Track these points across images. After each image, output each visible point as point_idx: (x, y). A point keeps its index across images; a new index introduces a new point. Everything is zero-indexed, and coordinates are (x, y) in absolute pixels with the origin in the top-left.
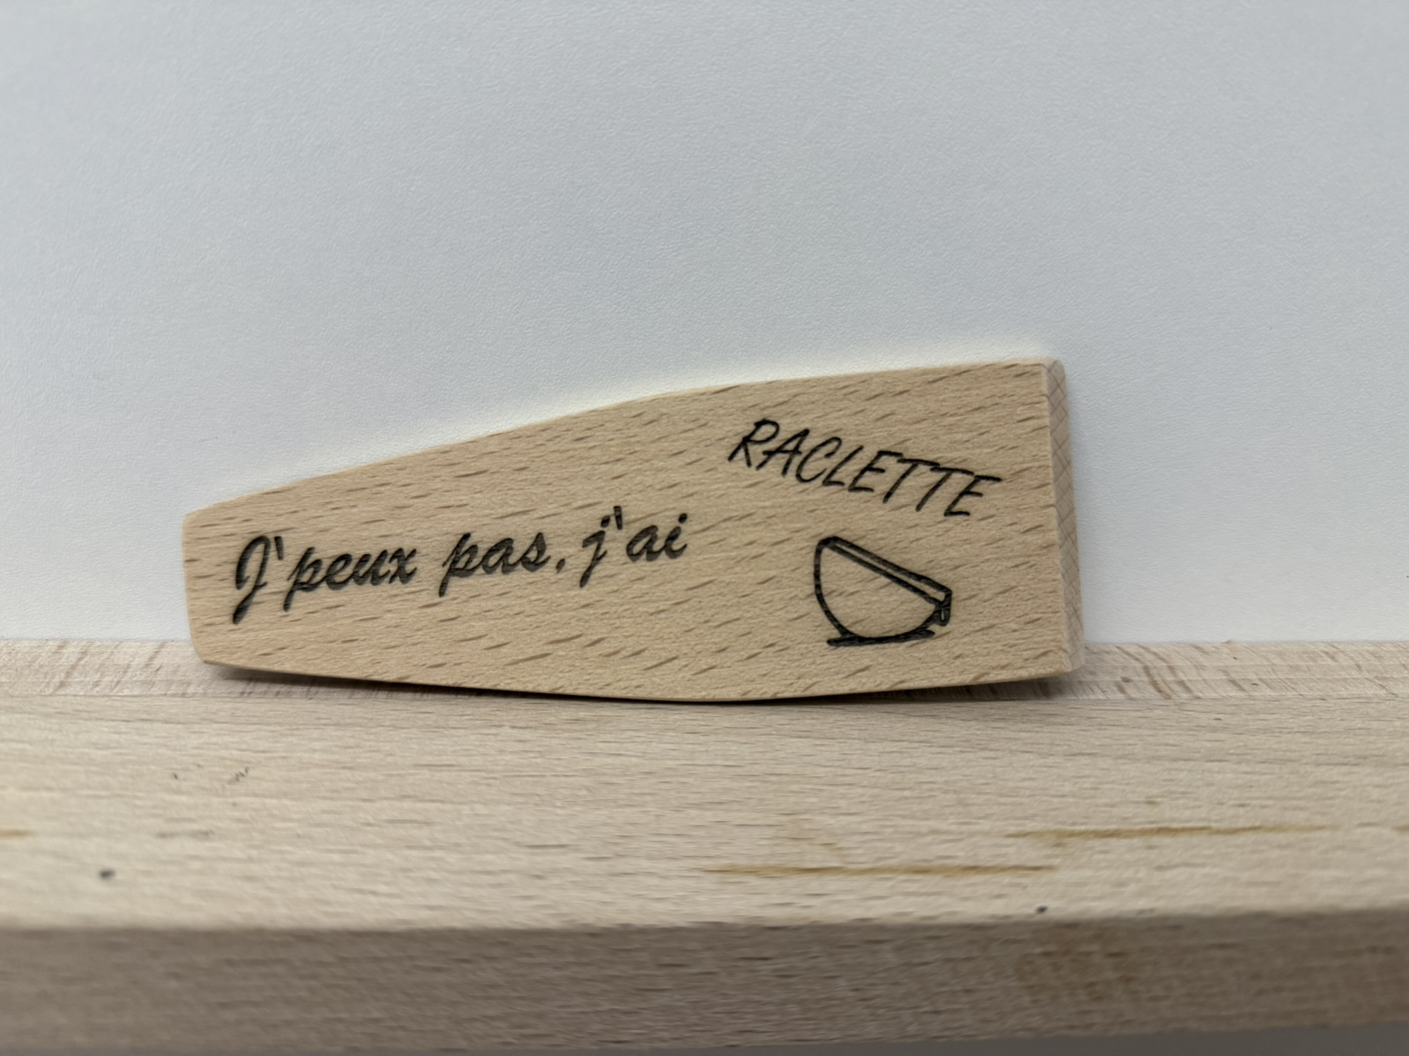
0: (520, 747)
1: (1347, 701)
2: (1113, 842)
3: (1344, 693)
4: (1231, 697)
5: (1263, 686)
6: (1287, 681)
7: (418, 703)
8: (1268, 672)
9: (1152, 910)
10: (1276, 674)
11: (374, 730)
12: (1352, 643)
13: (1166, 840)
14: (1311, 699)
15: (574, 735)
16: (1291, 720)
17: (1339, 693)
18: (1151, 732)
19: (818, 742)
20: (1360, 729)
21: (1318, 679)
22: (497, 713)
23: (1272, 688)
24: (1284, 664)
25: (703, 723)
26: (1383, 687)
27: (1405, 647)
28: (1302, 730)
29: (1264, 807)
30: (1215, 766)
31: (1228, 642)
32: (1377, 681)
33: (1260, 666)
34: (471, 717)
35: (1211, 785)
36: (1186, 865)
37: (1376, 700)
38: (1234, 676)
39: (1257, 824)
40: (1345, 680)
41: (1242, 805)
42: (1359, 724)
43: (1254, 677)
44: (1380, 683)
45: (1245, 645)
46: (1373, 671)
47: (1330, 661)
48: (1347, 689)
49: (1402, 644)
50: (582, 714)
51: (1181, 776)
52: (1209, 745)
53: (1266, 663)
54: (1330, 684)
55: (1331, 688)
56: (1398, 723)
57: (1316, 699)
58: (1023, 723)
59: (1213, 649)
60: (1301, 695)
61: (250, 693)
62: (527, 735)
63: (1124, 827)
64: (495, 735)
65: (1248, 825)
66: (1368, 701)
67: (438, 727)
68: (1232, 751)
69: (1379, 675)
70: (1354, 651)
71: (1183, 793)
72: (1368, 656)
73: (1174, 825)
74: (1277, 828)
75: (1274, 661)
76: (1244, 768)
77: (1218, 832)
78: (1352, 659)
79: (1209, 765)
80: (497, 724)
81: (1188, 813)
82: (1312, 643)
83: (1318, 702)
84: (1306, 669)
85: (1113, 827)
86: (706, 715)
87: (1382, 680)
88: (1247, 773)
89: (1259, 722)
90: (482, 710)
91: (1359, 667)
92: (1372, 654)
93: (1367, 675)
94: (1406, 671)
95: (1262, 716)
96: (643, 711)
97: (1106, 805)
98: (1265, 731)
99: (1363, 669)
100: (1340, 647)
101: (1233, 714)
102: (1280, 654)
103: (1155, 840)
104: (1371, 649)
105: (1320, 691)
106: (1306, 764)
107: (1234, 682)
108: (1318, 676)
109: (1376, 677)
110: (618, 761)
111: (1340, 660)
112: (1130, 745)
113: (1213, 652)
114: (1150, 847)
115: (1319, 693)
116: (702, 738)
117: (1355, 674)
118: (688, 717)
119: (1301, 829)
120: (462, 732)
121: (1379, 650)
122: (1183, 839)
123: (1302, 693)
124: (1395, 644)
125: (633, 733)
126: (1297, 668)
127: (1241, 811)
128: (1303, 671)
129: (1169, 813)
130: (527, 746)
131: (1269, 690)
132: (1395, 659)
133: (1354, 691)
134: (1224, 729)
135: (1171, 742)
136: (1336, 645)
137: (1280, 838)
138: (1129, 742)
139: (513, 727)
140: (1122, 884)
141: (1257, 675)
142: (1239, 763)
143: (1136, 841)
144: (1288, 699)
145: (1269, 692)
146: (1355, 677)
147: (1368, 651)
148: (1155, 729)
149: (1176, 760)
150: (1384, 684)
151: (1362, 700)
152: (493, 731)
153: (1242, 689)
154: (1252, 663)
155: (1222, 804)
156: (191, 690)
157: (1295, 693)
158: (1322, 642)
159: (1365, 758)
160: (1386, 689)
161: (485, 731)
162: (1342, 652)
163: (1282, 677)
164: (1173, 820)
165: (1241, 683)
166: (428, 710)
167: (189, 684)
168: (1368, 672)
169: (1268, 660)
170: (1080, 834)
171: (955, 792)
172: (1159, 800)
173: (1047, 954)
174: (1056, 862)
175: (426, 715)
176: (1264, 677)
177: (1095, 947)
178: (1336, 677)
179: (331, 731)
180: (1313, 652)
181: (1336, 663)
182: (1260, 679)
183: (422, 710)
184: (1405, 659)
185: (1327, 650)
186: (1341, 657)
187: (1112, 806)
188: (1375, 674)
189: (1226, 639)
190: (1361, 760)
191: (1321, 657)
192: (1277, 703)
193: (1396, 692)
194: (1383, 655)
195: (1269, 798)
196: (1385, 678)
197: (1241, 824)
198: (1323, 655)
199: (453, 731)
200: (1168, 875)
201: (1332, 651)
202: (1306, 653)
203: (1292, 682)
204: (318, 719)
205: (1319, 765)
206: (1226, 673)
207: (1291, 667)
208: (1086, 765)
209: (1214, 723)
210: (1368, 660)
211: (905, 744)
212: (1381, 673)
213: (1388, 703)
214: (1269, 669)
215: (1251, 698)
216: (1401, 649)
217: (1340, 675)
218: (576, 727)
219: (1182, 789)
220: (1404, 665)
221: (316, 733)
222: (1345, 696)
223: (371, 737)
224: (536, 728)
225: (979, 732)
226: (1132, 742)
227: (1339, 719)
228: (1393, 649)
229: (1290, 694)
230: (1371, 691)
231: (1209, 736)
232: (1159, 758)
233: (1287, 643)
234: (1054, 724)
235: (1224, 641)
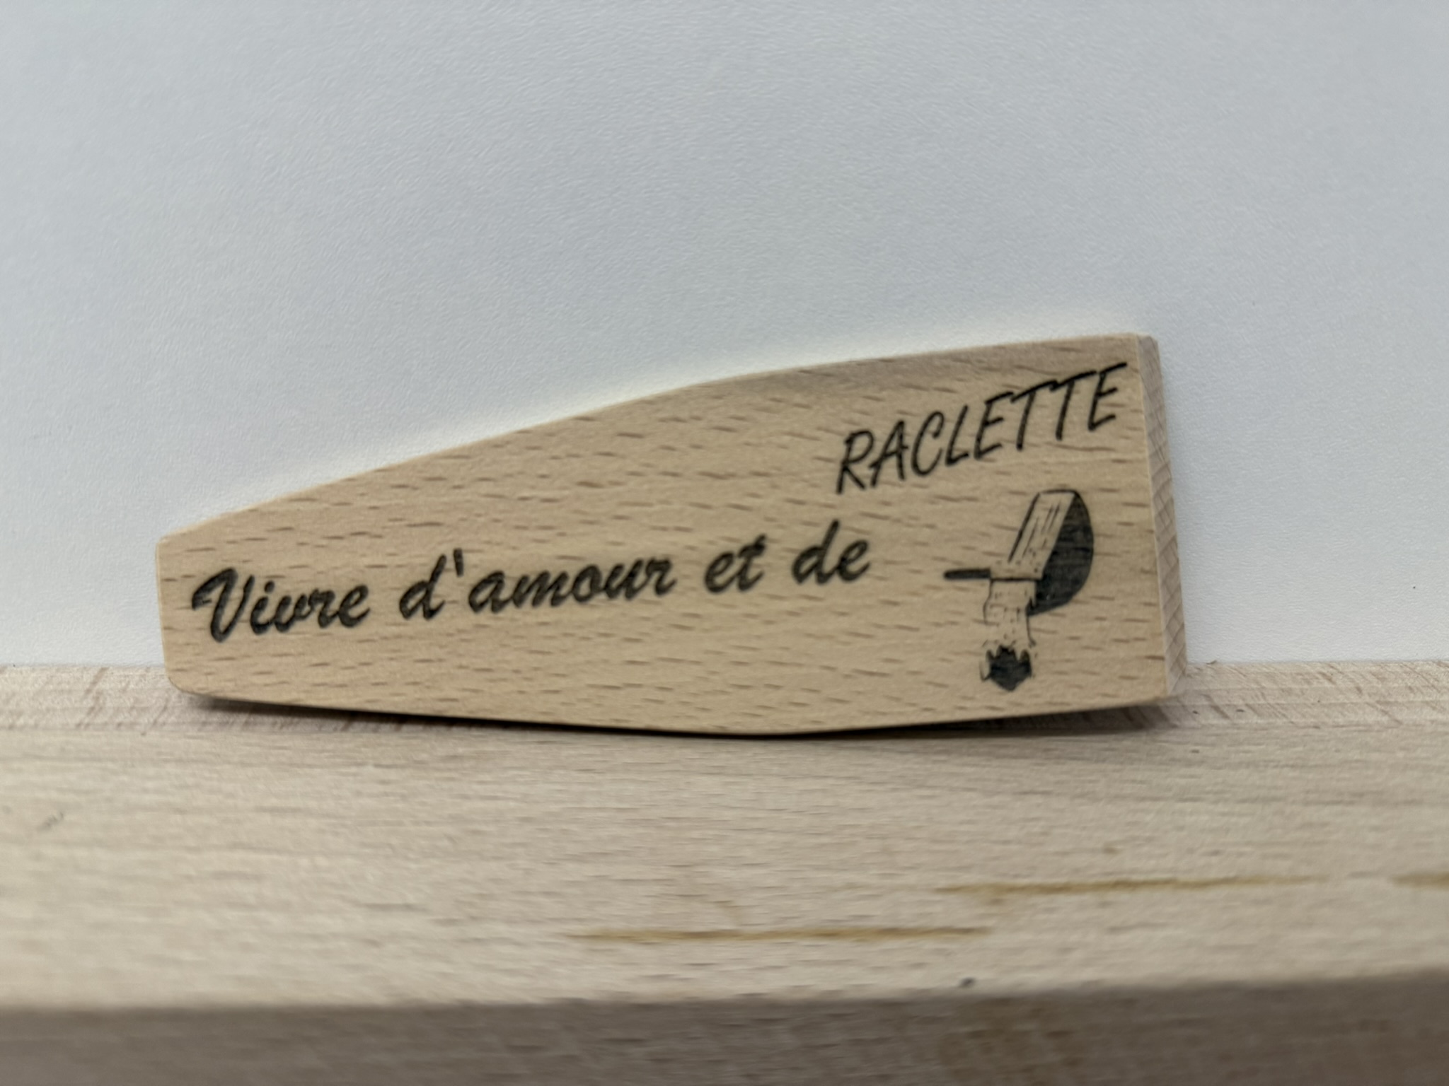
0: (381, 788)
1: (1344, 729)
2: (1062, 899)
3: (1341, 720)
4: (1213, 726)
5: (1249, 712)
6: (1277, 706)
7: (275, 737)
8: (1257, 696)
9: (1096, 982)
10: (1265, 698)
11: (218, 768)
12: (1353, 663)
13: (1123, 896)
14: (1304, 728)
15: (447, 775)
16: (1279, 752)
17: (1336, 720)
18: (1118, 767)
19: (731, 780)
20: (1357, 761)
21: (1313, 704)
22: (363, 749)
23: (1260, 715)
24: (1275, 687)
25: (599, 759)
26: (1385, 713)
27: (1412, 667)
28: (1291, 763)
29: (1241, 855)
30: (1188, 806)
31: (1213, 663)
32: (1379, 706)
33: (1248, 689)
34: (332, 754)
35: (1181, 828)
36: (1144, 925)
37: (1377, 728)
38: (1217, 701)
39: (1232, 874)
40: (1343, 705)
41: (1216, 853)
42: (1355, 755)
43: (1240, 703)
44: (1383, 708)
45: (1233, 665)
46: (1375, 694)
47: (1327, 685)
48: (1344, 716)
49: (1409, 664)
50: (460, 750)
51: (1148, 818)
52: (1183, 782)
53: (1254, 686)
54: (1326, 710)
55: (1327, 715)
56: (1401, 755)
57: (1309, 727)
58: (969, 755)
59: (1196, 671)
60: (1292, 723)
61: (88, 725)
62: (392, 775)
63: (1076, 879)
64: (355, 775)
65: (1222, 875)
66: (1368, 728)
67: (292, 765)
68: (1208, 789)
69: (1382, 699)
70: (1354, 672)
71: (1149, 840)
72: (1369, 677)
73: (1135, 878)
74: (1256, 880)
75: (1263, 685)
76: (1221, 808)
77: (1186, 885)
78: (1352, 681)
79: (1179, 805)
80: (359, 761)
81: (1153, 862)
82: (1308, 663)
83: (1311, 731)
84: (1300, 693)
85: (1062, 880)
86: (606, 749)
87: (1384, 704)
88: (1224, 814)
89: (1241, 754)
90: (346, 746)
91: (1359, 690)
92: (1374, 674)
93: (1367, 699)
94: (1412, 695)
95: (1246, 748)
96: (532, 746)
97: (1057, 854)
98: (1248, 765)
99: (1364, 692)
100: (1339, 668)
101: (1213, 745)
102: (1270, 677)
103: (1111, 896)
104: (1374, 669)
105: (1314, 717)
106: (1293, 802)
107: (1216, 708)
108: (1312, 700)
109: (1378, 702)
110: (491, 805)
111: (1339, 682)
112: (1090, 782)
113: (1196, 674)
114: (1104, 905)
115: (1312, 720)
116: (598, 777)
117: (1354, 698)
118: (585, 752)
119: (1280, 880)
120: (317, 771)
121: (1382, 671)
122: (1142, 895)
123: (1293, 720)
124: (1401, 664)
125: (515, 772)
126: (1289, 692)
127: (1214, 860)
128: (1297, 695)
129: (1131, 863)
130: (388, 789)
131: (1256, 717)
132: (1400, 681)
133: (1353, 718)
134: (1201, 763)
135: (1139, 777)
136: (1333, 664)
137: (1258, 892)
138: (1089, 778)
139: (377, 766)
140: (1066, 950)
141: (1244, 700)
142: (1216, 802)
143: (1088, 898)
144: (1277, 728)
145: (1255, 720)
146: (1355, 701)
147: (1370, 672)
148: (1122, 763)
149: (1143, 799)
150: (1388, 709)
151: (1361, 728)
152: (354, 770)
153: (1225, 716)
154: (1239, 687)
155: (1191, 851)
156: (21, 721)
157: (1285, 720)
158: (1320, 662)
159: (1361, 795)
160: (1390, 716)
161: (344, 770)
162: (1341, 673)
163: (1272, 702)
164: (1133, 871)
165: (1225, 710)
166: (285, 744)
167: (20, 714)
168: (1370, 695)
169: (1257, 683)
170: (1023, 889)
171: (883, 838)
172: (1119, 847)
173: (975, 1035)
174: (989, 923)
175: (281, 751)
176: (1251, 702)
177: (1029, 1026)
178: (1333, 701)
179: (171, 768)
180: (1308, 673)
181: (1333, 686)
182: (1247, 705)
183: (278, 744)
184: (1412, 680)
185: (1325, 671)
186: (1339, 680)
187: (1065, 854)
188: (1377, 698)
189: (1213, 660)
190: (1357, 797)
191: (1317, 678)
192: (1265, 732)
193: (1399, 718)
194: (1386, 676)
195: (1248, 843)
196: (1388, 703)
197: (1213, 875)
198: (1319, 676)
199: (307, 770)
200: (1123, 938)
201: (1330, 673)
202: (1301, 674)
203: (1283, 709)
204: (159, 753)
205: (1307, 803)
206: (1208, 697)
207: (1283, 690)
208: (1039, 805)
209: (1190, 756)
210: (1370, 682)
211: (831, 781)
212: (1384, 696)
213: (1390, 730)
214: (1259, 694)
215: (1235, 726)
216: (1408, 670)
217: (1338, 700)
218: (451, 765)
219: (1147, 834)
220: (1410, 688)
221: (151, 771)
222: (1342, 724)
223: (215, 776)
224: (403, 767)
225: (916, 766)
226: (1093, 778)
227: (1334, 749)
228: (1399, 670)
229: (1280, 722)
230: (1372, 717)
231: (1184, 771)
232: (1124, 797)
233: (1280, 663)
234: (1004, 756)
235: (1209, 662)
